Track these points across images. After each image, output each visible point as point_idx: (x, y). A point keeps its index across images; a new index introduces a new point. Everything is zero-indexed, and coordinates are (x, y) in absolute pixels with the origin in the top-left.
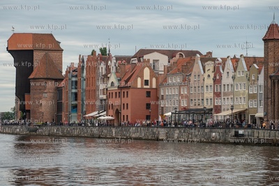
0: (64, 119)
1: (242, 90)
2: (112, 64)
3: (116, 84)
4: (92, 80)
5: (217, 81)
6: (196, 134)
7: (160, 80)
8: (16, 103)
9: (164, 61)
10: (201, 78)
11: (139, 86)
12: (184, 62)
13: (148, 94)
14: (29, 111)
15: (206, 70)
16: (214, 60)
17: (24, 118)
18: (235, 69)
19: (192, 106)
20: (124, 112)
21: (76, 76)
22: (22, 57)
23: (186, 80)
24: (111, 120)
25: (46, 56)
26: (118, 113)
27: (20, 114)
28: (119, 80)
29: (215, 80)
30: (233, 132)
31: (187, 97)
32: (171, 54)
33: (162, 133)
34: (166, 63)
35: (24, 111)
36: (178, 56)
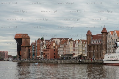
0: (31, 58)
1: (81, 49)
2: (44, 42)
3: (45, 48)
4: (39, 46)
5: (74, 46)
6: (68, 61)
7: (58, 46)
8: (17, 53)
9: (59, 41)
10: (69, 46)
11: (52, 48)
12: (64, 41)
13: (55, 50)
14: (21, 55)
15: (71, 43)
16: (73, 40)
17: (19, 57)
18: (79, 43)
19: (67, 54)
20: (48, 55)
21: (34, 46)
22: (19, 40)
23: (65, 47)
24: (44, 58)
25: (26, 40)
26: (46, 56)
28: (46, 47)
29: (73, 46)
30: (78, 60)
31: (65, 51)
32: (61, 39)
33: (59, 61)
34: (60, 42)
35: (20, 56)
36: (63, 40)
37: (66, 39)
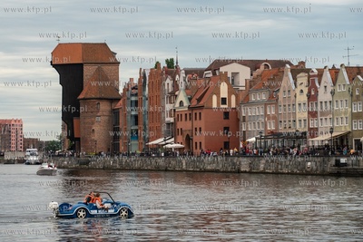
0: (122, 148)
1: (343, 107)
2: (181, 78)
3: (186, 104)
4: (156, 99)
5: (312, 98)
6: (285, 163)
7: (241, 98)
8: (63, 129)
9: (244, 74)
10: (292, 95)
11: (215, 105)
12: (270, 74)
13: (226, 114)
14: (78, 139)
15: (298, 84)
16: (308, 71)
17: (72, 148)
18: (334, 82)
19: (281, 129)
20: (197, 138)
21: (136, 95)
22: (70, 72)
23: (273, 99)
24: (180, 149)
25: (98, 70)
26: (188, 139)
27: (67, 143)
28: (190, 100)
29: (309, 96)
30: (333, 161)
31: (274, 118)
32: (254, 65)
33: (244, 164)
34: (249, 77)
36: (262, 67)
37: (279, 64)
